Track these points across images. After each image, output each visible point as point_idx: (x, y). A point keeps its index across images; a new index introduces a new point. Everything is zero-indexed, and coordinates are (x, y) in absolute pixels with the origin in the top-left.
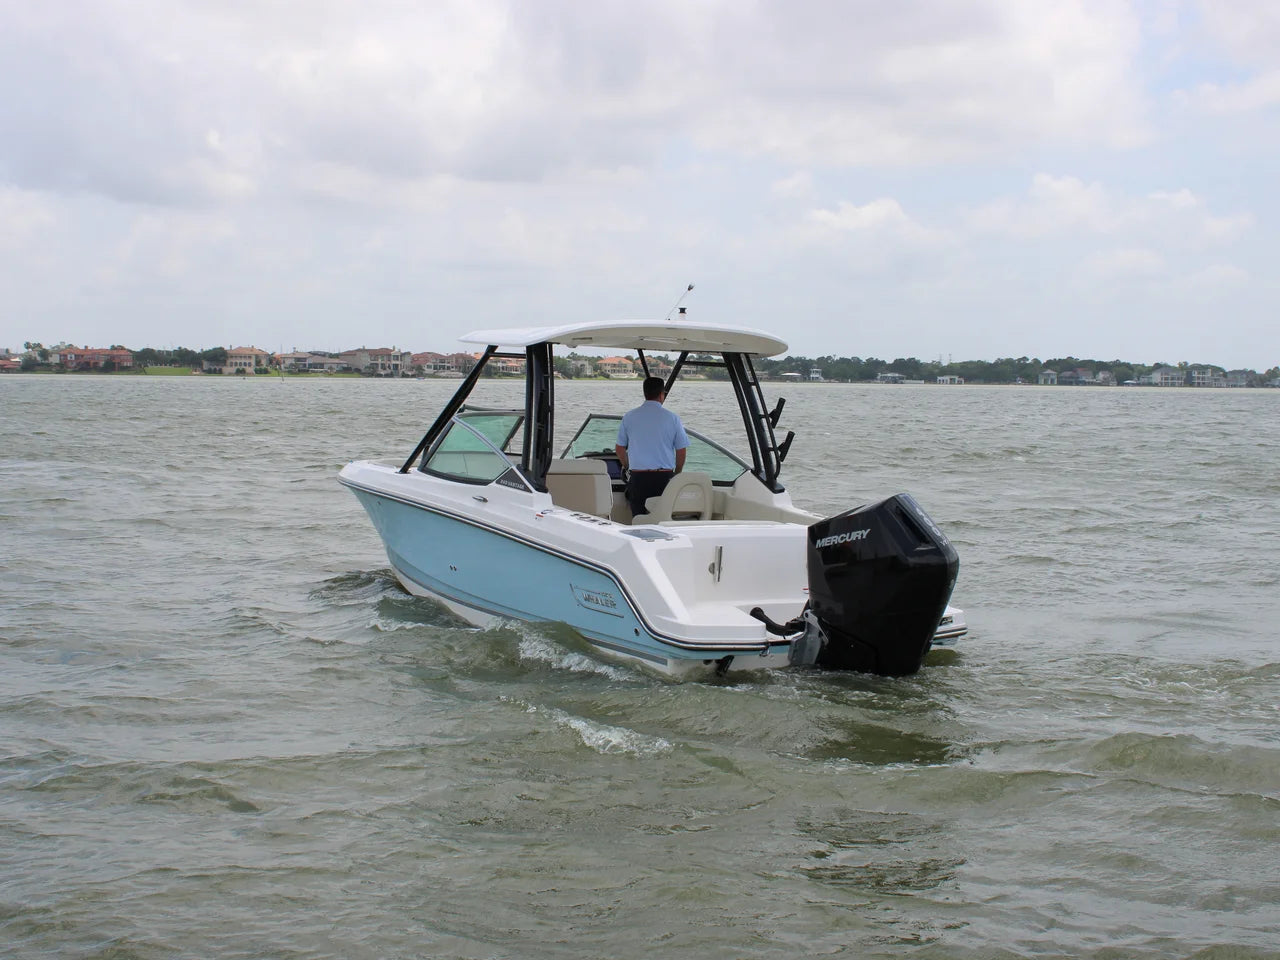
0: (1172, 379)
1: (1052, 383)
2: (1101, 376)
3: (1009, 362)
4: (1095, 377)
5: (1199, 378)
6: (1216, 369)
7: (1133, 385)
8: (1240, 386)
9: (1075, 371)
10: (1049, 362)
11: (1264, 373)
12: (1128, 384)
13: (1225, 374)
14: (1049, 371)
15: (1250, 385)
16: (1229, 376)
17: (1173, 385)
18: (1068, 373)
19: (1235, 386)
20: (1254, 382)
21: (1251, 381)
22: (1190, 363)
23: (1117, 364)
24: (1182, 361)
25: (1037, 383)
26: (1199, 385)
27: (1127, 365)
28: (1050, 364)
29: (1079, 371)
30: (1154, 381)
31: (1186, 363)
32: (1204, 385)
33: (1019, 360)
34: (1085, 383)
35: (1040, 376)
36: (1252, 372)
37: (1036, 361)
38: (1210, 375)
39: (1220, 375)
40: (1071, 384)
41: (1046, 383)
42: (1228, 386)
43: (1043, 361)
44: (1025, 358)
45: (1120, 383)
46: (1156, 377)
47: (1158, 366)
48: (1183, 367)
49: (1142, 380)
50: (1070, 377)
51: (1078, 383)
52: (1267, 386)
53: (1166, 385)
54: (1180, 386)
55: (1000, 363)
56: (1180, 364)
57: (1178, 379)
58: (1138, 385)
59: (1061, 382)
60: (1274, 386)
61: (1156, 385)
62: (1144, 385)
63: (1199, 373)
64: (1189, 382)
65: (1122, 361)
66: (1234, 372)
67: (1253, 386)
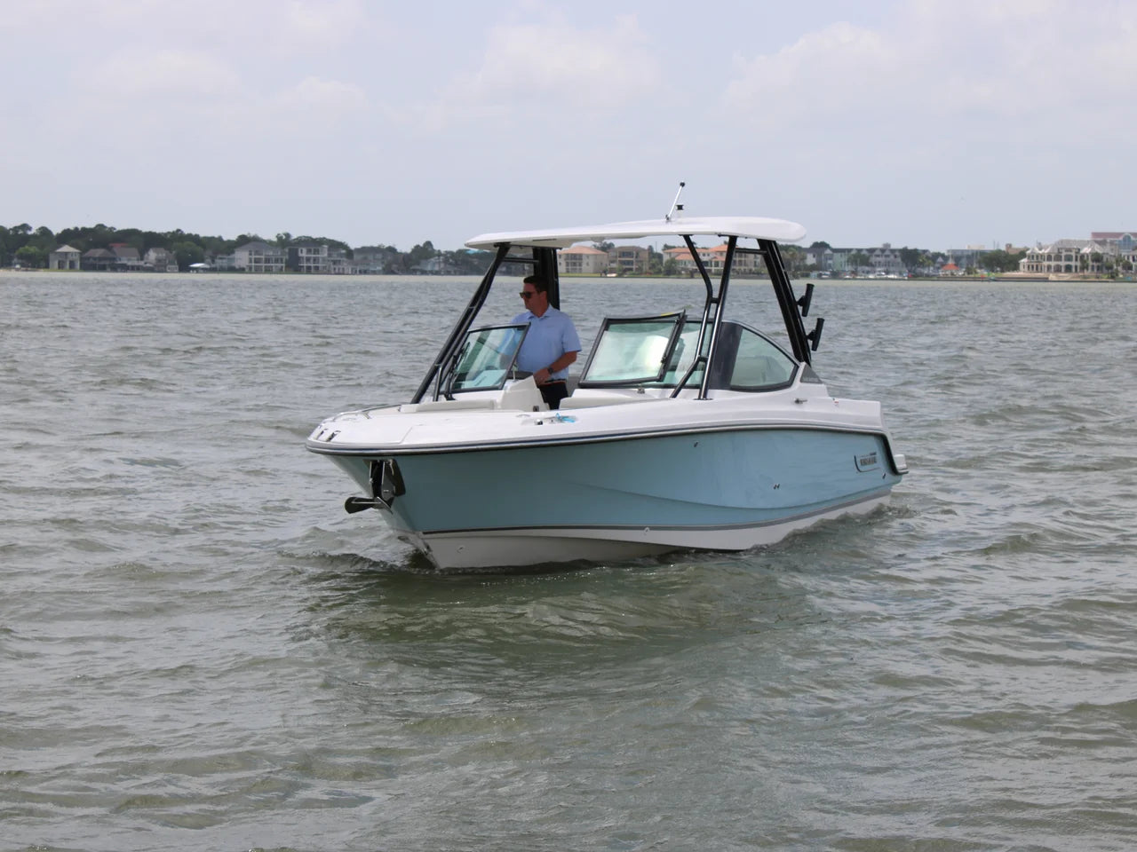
0: (267, 260)
1: (72, 267)
2: (152, 255)
4: (142, 259)
5: (308, 260)
6: (335, 246)
7: (205, 270)
8: (374, 273)
9: (110, 249)
10: (66, 232)
11: (409, 251)
12: (197, 270)
13: (350, 253)
14: (66, 248)
15: (388, 271)
16: (357, 257)
17: (268, 271)
18: (99, 252)
19: (365, 272)
20: (394, 267)
21: (389, 265)
22: (294, 236)
23: (177, 237)
24: (281, 232)
25: (47, 267)
26: (309, 270)
27: (195, 239)
28: (69, 236)
29: (117, 248)
30: (237, 264)
31: (288, 235)
32: (317, 271)
33: (16, 229)
34: (125, 268)
35: (52, 256)
36: (392, 250)
37: (45, 231)
38: (326, 255)
39: (341, 255)
40: (102, 268)
41: (61, 267)
42: (354, 272)
43: (56, 230)
44: (25, 227)
45: (184, 267)
46: (242, 257)
47: (244, 241)
48: (284, 242)
49: (219, 263)
50: (100, 259)
51: (114, 268)
52: (414, 272)
53: (258, 271)
54: (280, 271)
56: (279, 238)
57: (277, 261)
58: (212, 270)
59: (87, 266)
60: (424, 273)
61: (242, 270)
62: (222, 270)
63: (309, 251)
64: (294, 266)
65: (186, 231)
66: (364, 250)
67: (393, 273)
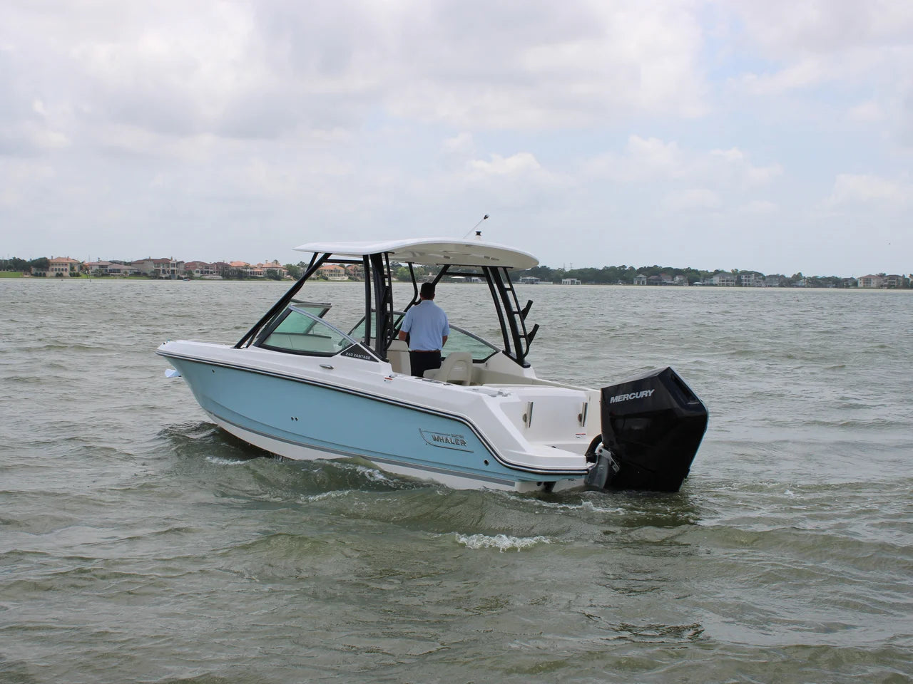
0: (727, 281)
1: (643, 284)
2: (677, 278)
3: (613, 268)
4: (673, 280)
5: (746, 281)
6: (758, 274)
7: (700, 285)
8: (774, 286)
9: (659, 276)
10: (641, 269)
11: (791, 277)
12: (696, 285)
13: (764, 278)
14: (641, 276)
15: (781, 286)
16: (767, 279)
17: (728, 285)
18: (655, 277)
19: (771, 286)
20: (784, 284)
21: (782, 283)
22: (739, 270)
23: (689, 271)
24: (734, 269)
25: (632, 284)
26: (746, 286)
27: (696, 271)
28: (642, 270)
29: (662, 276)
30: (714, 283)
31: (737, 270)
32: (749, 286)
33: (620, 267)
34: (666, 284)
35: (635, 279)
36: (783, 276)
37: (632, 268)
38: (753, 278)
39: (760, 279)
40: (656, 284)
41: (639, 284)
42: (766, 286)
43: (637, 268)
44: (624, 266)
45: (691, 284)
46: (716, 280)
47: (717, 272)
48: (735, 273)
49: (706, 282)
50: (655, 280)
51: (661, 284)
52: (793, 286)
53: (723, 285)
54: (733, 286)
55: (606, 270)
56: (733, 271)
57: (732, 281)
58: (703, 285)
59: (649, 284)
60: (798, 286)
61: (716, 285)
62: (708, 285)
63: (746, 277)
64: (739, 283)
65: (692, 268)
66: (770, 277)
67: (783, 286)
